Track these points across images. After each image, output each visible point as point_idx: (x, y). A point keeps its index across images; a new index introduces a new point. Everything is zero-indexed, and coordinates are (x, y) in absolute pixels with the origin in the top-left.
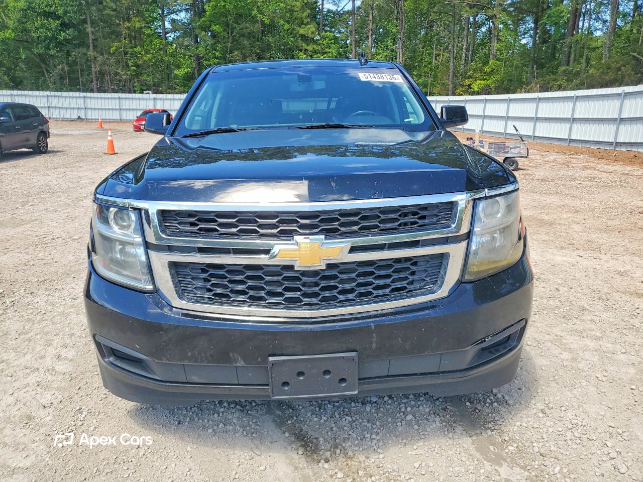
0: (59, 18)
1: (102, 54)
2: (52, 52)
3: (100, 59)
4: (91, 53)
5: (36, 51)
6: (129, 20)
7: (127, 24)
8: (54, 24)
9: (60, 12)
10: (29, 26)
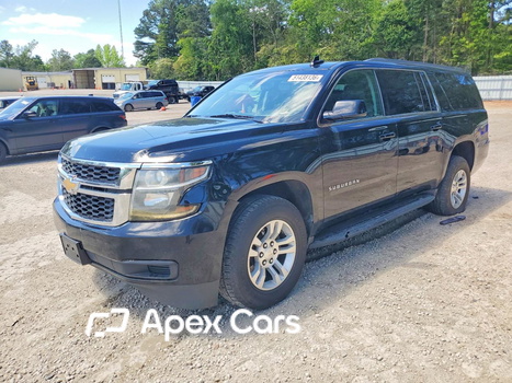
0: (405, 23)
1: (432, 47)
2: (396, 50)
3: (430, 51)
4: (424, 47)
5: (385, 50)
6: (460, 17)
7: (458, 20)
8: (400, 28)
9: (406, 19)
10: (383, 33)
